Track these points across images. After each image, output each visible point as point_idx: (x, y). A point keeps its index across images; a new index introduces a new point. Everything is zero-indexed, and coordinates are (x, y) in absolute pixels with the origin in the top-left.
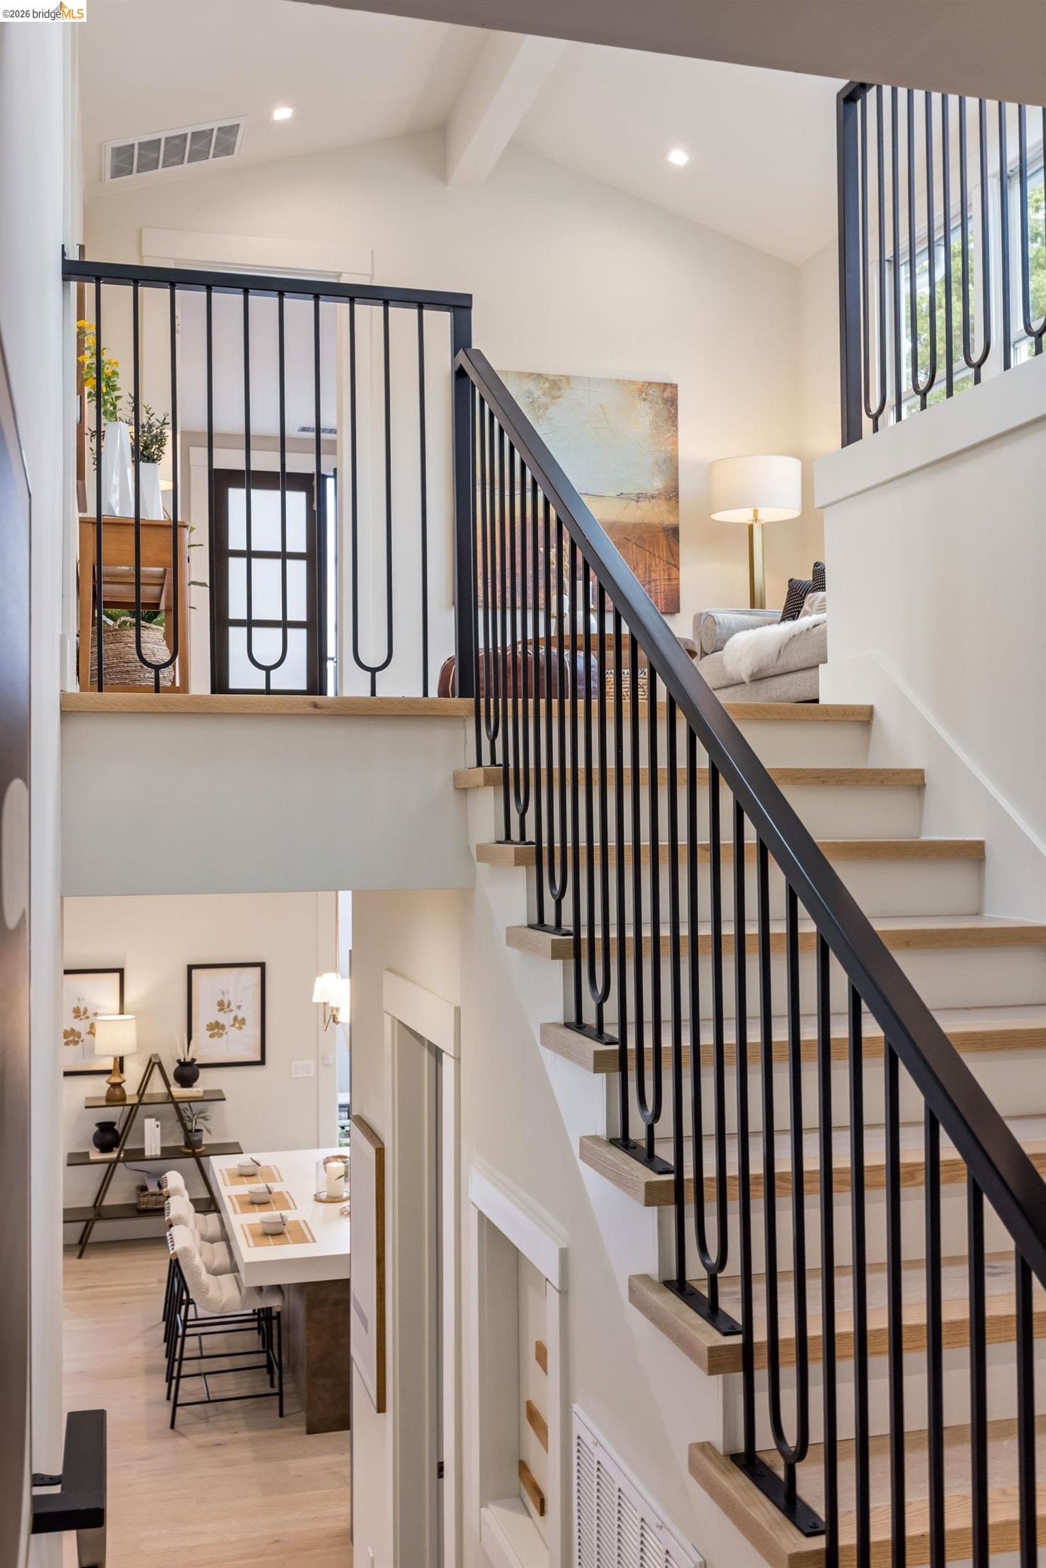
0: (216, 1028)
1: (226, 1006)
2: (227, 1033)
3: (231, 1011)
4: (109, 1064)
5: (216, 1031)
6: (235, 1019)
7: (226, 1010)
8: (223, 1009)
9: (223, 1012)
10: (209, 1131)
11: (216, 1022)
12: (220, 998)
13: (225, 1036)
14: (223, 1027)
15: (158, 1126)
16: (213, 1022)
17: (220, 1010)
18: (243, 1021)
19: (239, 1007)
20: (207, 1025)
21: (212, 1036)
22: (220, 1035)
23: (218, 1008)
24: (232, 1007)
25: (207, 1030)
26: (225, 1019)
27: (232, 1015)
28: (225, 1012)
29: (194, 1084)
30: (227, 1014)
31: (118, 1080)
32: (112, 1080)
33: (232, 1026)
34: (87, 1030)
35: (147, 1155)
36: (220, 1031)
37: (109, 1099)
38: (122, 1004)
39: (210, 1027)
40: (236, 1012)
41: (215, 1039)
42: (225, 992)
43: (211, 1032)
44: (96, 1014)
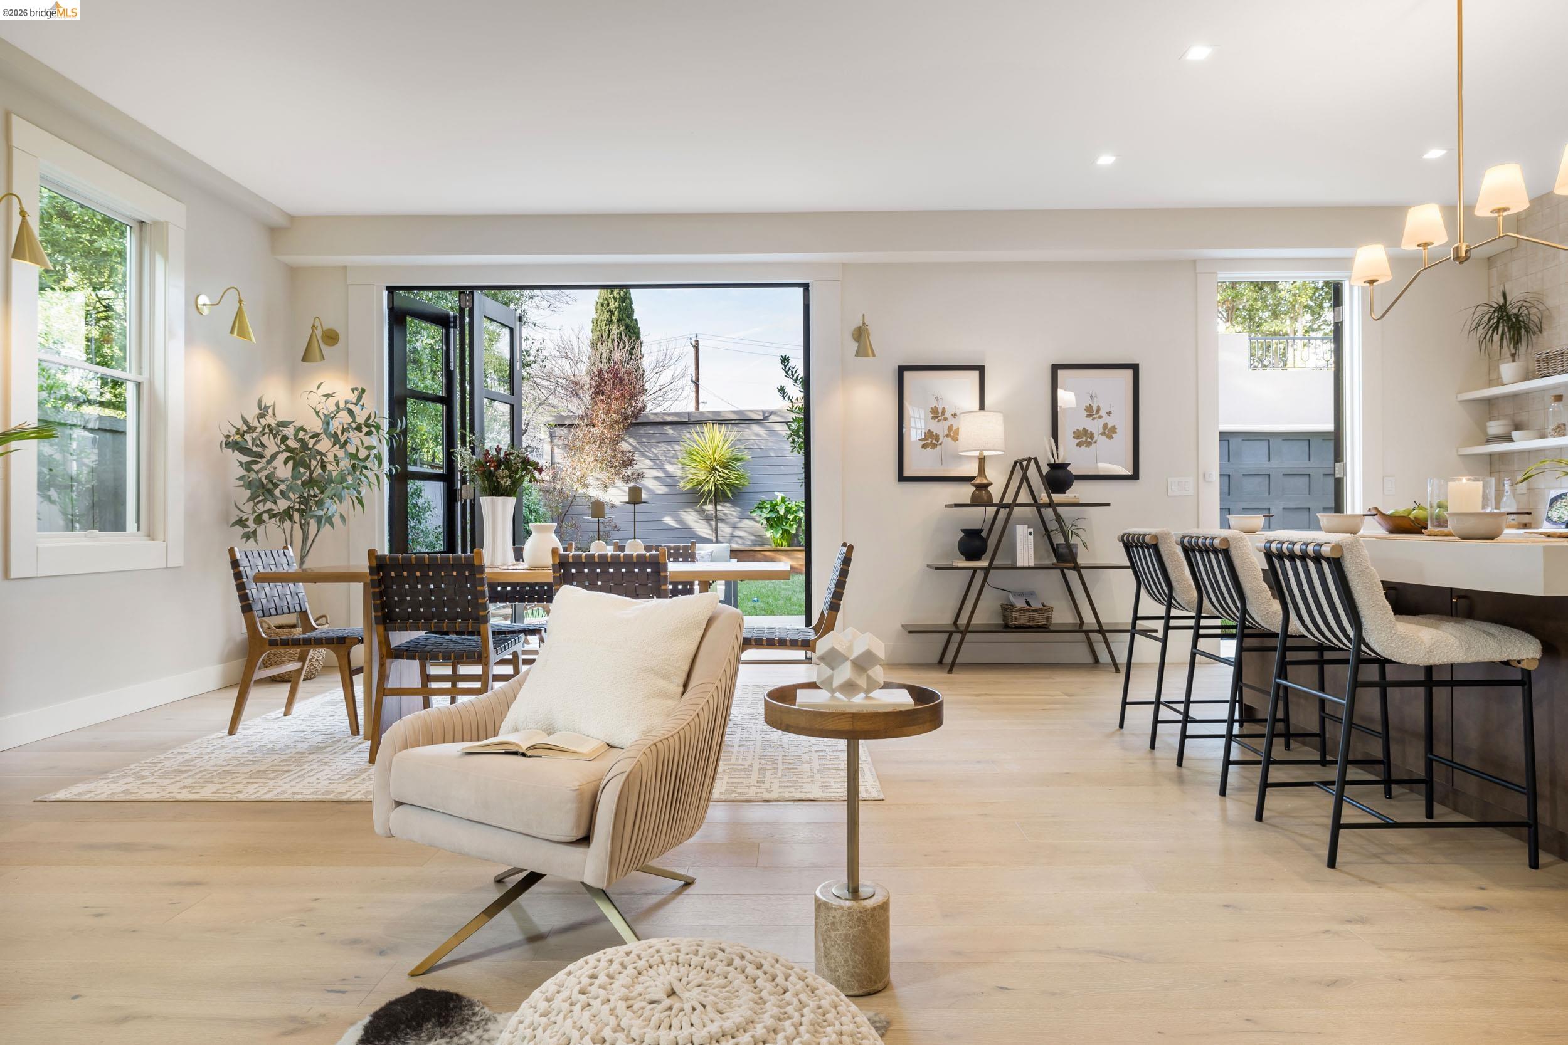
0: (1084, 438)
1: (1094, 413)
2: (1096, 442)
3: (1100, 417)
4: (971, 470)
5: (1084, 439)
6: (1105, 426)
7: (1094, 416)
8: (1091, 415)
9: (1091, 418)
10: (1085, 545)
11: (1084, 428)
12: (1088, 402)
13: (1094, 445)
14: (1092, 436)
15: (1030, 534)
16: (1081, 429)
17: (1088, 416)
18: (1113, 430)
19: (1109, 413)
20: (1074, 433)
21: (1079, 445)
22: (1089, 444)
23: (1086, 414)
24: (1103, 413)
25: (1074, 437)
26: (1095, 426)
27: (1102, 422)
28: (1094, 419)
29: (1067, 491)
30: (1096, 420)
31: (985, 481)
32: (978, 481)
33: (1102, 434)
34: (946, 432)
35: (1019, 564)
36: (1089, 440)
37: (976, 502)
38: (982, 407)
39: (1078, 434)
40: (1106, 419)
41: (1083, 447)
42: (1093, 396)
43: (1078, 441)
44: (955, 415)
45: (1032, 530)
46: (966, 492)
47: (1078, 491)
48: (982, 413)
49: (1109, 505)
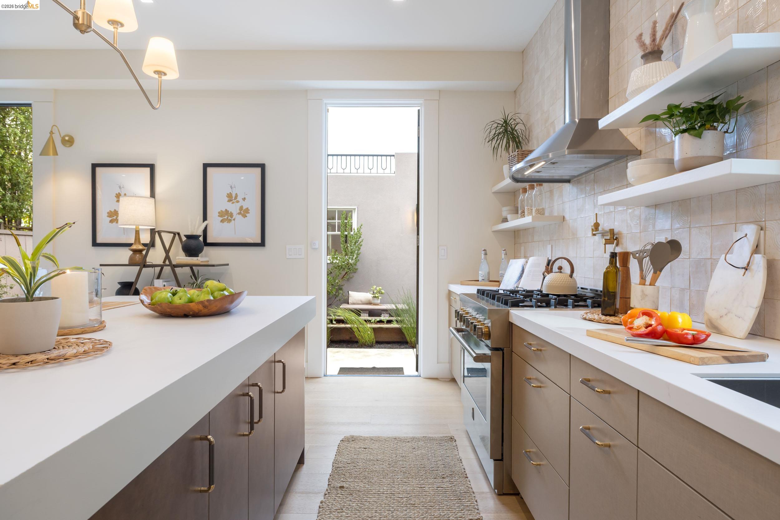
0: (226, 216)
1: (233, 199)
3: (238, 202)
5: (226, 218)
6: (241, 208)
7: (233, 201)
8: (231, 200)
9: (231, 202)
11: (226, 210)
12: (229, 190)
13: (233, 221)
14: (231, 215)
17: (229, 201)
18: (247, 211)
19: (244, 199)
20: (219, 213)
21: (222, 221)
22: (229, 221)
23: (227, 199)
24: (239, 198)
25: (219, 216)
26: (233, 208)
27: (239, 205)
28: (233, 203)
29: (200, 255)
30: (235, 204)
31: (140, 247)
32: (134, 247)
33: (239, 214)
36: (229, 218)
37: (132, 262)
38: (151, 194)
39: (221, 214)
40: (242, 203)
41: (226, 223)
42: (233, 186)
43: (221, 218)
48: (152, 199)
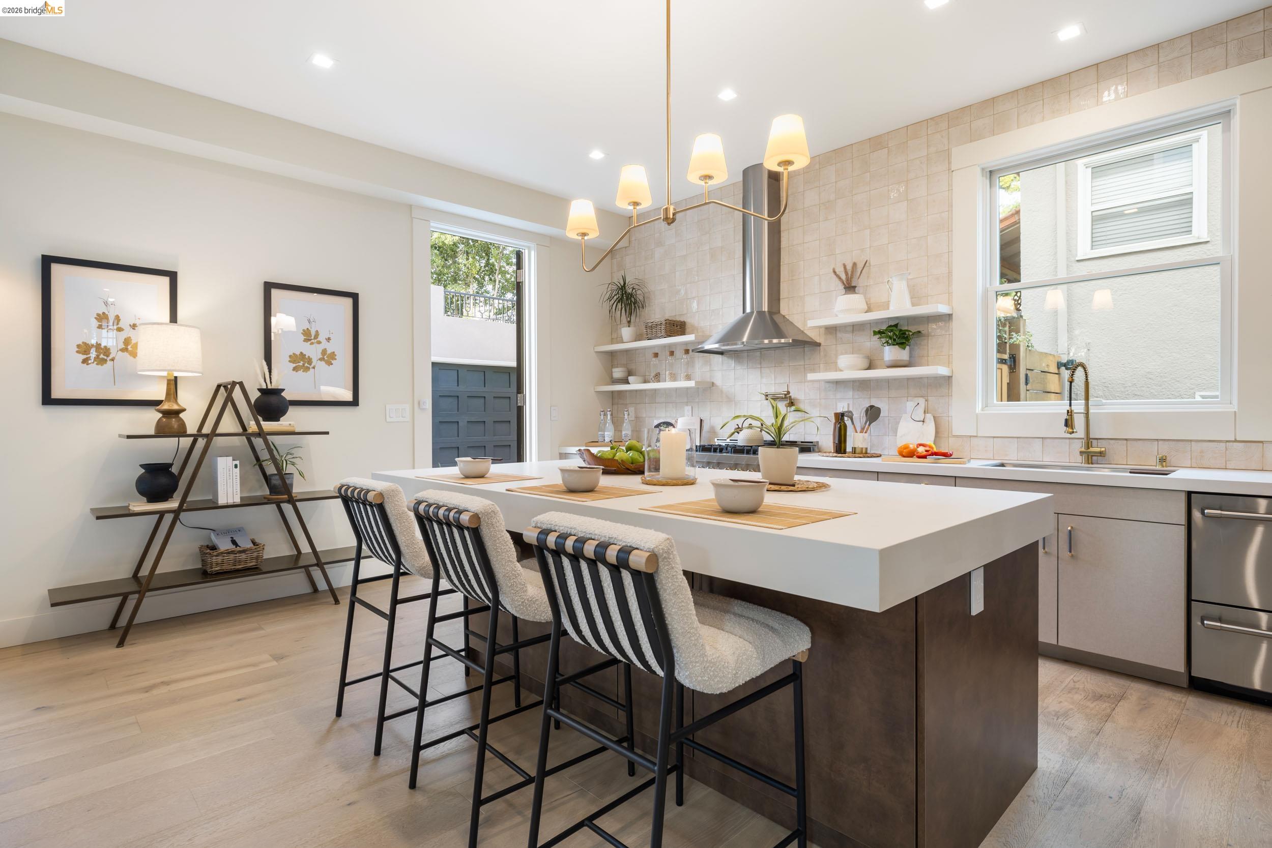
0: (301, 362)
1: (312, 338)
2: (314, 368)
3: (319, 343)
4: (158, 392)
5: (301, 364)
6: (324, 352)
7: (312, 341)
8: (310, 340)
9: (309, 342)
10: (301, 474)
11: (301, 353)
12: (306, 326)
13: (311, 370)
14: (310, 361)
15: (236, 466)
16: (298, 353)
17: (306, 340)
18: (333, 356)
19: (328, 339)
20: (290, 356)
21: (295, 369)
22: (307, 369)
23: (303, 338)
24: (321, 338)
25: (290, 361)
26: (312, 351)
27: (320, 348)
28: (312, 344)
29: (281, 419)
30: (314, 345)
31: (175, 407)
32: (166, 406)
33: (321, 359)
34: (122, 346)
35: (222, 501)
36: (306, 365)
37: (162, 432)
38: (174, 318)
39: (294, 358)
40: (325, 345)
41: (300, 372)
42: (311, 320)
43: (295, 365)
44: (134, 326)
45: (237, 462)
46: (149, 419)
47: (293, 419)
48: (173, 326)
49: (327, 433)
